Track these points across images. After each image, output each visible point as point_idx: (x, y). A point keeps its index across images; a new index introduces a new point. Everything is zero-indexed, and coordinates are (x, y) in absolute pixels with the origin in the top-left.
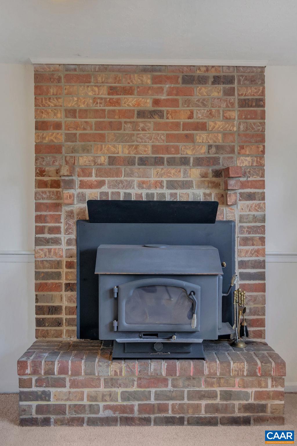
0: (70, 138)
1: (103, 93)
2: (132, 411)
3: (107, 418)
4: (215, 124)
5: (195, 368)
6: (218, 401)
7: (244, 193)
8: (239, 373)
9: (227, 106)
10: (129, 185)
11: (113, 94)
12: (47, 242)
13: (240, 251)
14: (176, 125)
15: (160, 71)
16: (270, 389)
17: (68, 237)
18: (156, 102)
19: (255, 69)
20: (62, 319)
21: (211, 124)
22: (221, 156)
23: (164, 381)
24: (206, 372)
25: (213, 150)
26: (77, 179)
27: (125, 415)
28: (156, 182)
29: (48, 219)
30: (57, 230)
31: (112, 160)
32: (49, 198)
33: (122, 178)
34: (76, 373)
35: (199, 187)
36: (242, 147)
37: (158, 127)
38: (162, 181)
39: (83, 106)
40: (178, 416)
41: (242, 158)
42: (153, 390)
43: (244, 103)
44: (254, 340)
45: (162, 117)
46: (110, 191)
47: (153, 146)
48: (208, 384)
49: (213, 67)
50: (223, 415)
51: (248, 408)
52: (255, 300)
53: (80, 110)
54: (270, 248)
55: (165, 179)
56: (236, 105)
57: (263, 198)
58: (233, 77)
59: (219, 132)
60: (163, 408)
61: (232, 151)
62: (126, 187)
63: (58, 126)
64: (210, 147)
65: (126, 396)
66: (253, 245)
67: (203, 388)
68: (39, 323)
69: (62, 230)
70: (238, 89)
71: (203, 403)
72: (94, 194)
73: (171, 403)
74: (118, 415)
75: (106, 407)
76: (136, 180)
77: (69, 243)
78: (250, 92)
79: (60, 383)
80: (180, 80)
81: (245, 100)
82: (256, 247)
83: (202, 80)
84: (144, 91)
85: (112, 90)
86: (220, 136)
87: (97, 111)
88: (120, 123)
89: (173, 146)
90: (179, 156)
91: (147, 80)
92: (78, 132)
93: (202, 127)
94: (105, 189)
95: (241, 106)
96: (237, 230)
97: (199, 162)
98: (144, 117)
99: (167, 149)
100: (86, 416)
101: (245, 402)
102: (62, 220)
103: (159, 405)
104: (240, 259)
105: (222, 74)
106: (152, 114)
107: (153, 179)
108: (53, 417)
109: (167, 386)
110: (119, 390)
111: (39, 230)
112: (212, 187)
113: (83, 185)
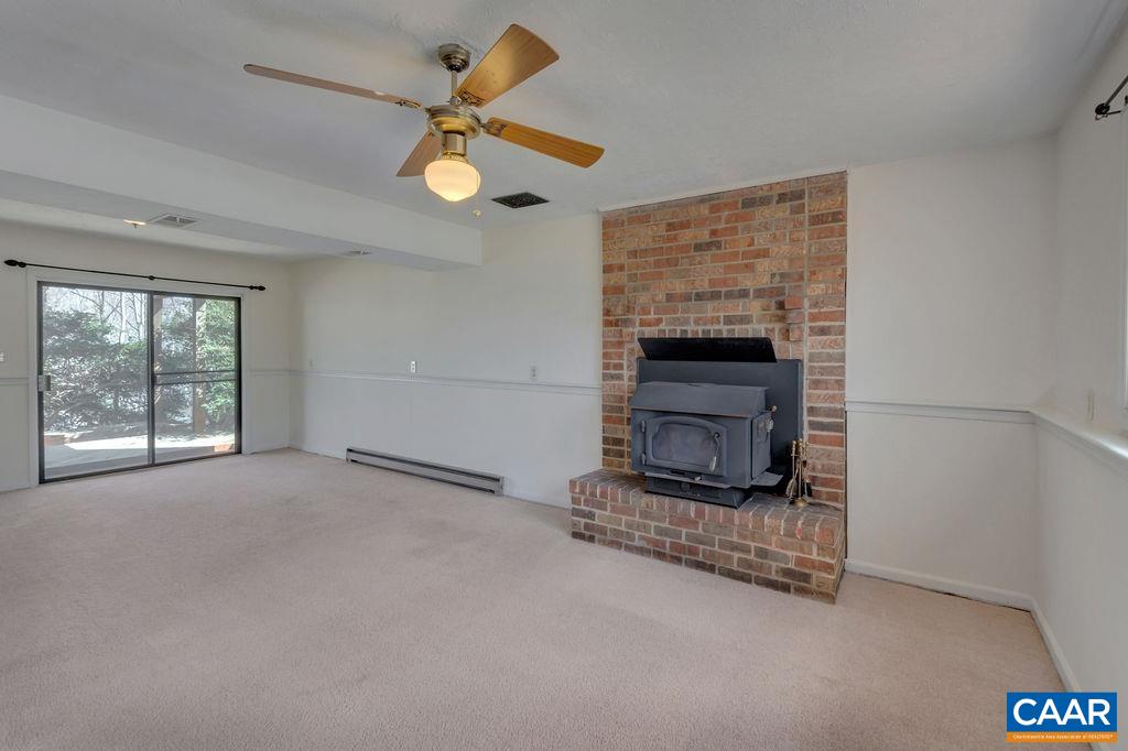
0: (632, 277)
1: (662, 231)
2: (664, 547)
3: (642, 548)
4: (780, 248)
5: (725, 514)
6: (752, 557)
7: (815, 327)
8: (775, 531)
9: (795, 226)
10: (686, 321)
11: (670, 230)
12: (612, 377)
13: (809, 396)
14: (735, 255)
15: (718, 198)
16: (814, 556)
17: (630, 373)
18: (714, 233)
19: (831, 177)
20: (624, 451)
21: (774, 249)
22: (787, 285)
23: (694, 524)
24: (737, 522)
25: (777, 278)
26: (637, 318)
27: (658, 549)
28: (713, 318)
29: (613, 356)
30: (620, 367)
31: (670, 297)
32: (614, 336)
33: (679, 315)
34: (614, 499)
35: (759, 322)
36: (814, 273)
37: (715, 259)
38: (719, 317)
39: (643, 246)
40: (709, 563)
41: (813, 286)
42: (684, 531)
43: (817, 220)
44: (828, 503)
45: (719, 248)
46: (667, 328)
47: (710, 280)
48: (740, 535)
49: (778, 183)
50: (758, 574)
51: (788, 573)
52: (829, 455)
53: (641, 250)
54: (851, 393)
55: (722, 314)
56: (807, 223)
57: (842, 331)
58: (803, 191)
59: (785, 257)
60: (693, 551)
61: (801, 278)
62: (682, 324)
63: (621, 268)
64: (773, 275)
65: (660, 531)
66: (827, 389)
67: (735, 539)
68: (606, 452)
69: (625, 367)
70: (809, 205)
71: (736, 555)
72: (651, 332)
73: (702, 547)
74: (650, 547)
75: (642, 538)
76: (692, 316)
77: (630, 379)
78: (825, 205)
79: (602, 507)
80: (740, 205)
81: (817, 216)
82: (831, 392)
83: (765, 201)
84: (702, 222)
85: (671, 227)
86: (786, 263)
87: (655, 249)
88: (677, 259)
89: (730, 279)
90: (738, 288)
91: (705, 210)
92: (639, 272)
93: (764, 254)
94: (662, 326)
95: (812, 224)
96: (806, 371)
97: (760, 293)
98: (700, 250)
99: (724, 282)
100: (625, 541)
101: (783, 565)
102: (625, 358)
103: (689, 546)
104: (809, 405)
105: (788, 190)
106: (709, 246)
107: (710, 314)
108: (597, 536)
109: (697, 528)
110: (653, 524)
111: (606, 367)
112: (776, 321)
113: (642, 324)
